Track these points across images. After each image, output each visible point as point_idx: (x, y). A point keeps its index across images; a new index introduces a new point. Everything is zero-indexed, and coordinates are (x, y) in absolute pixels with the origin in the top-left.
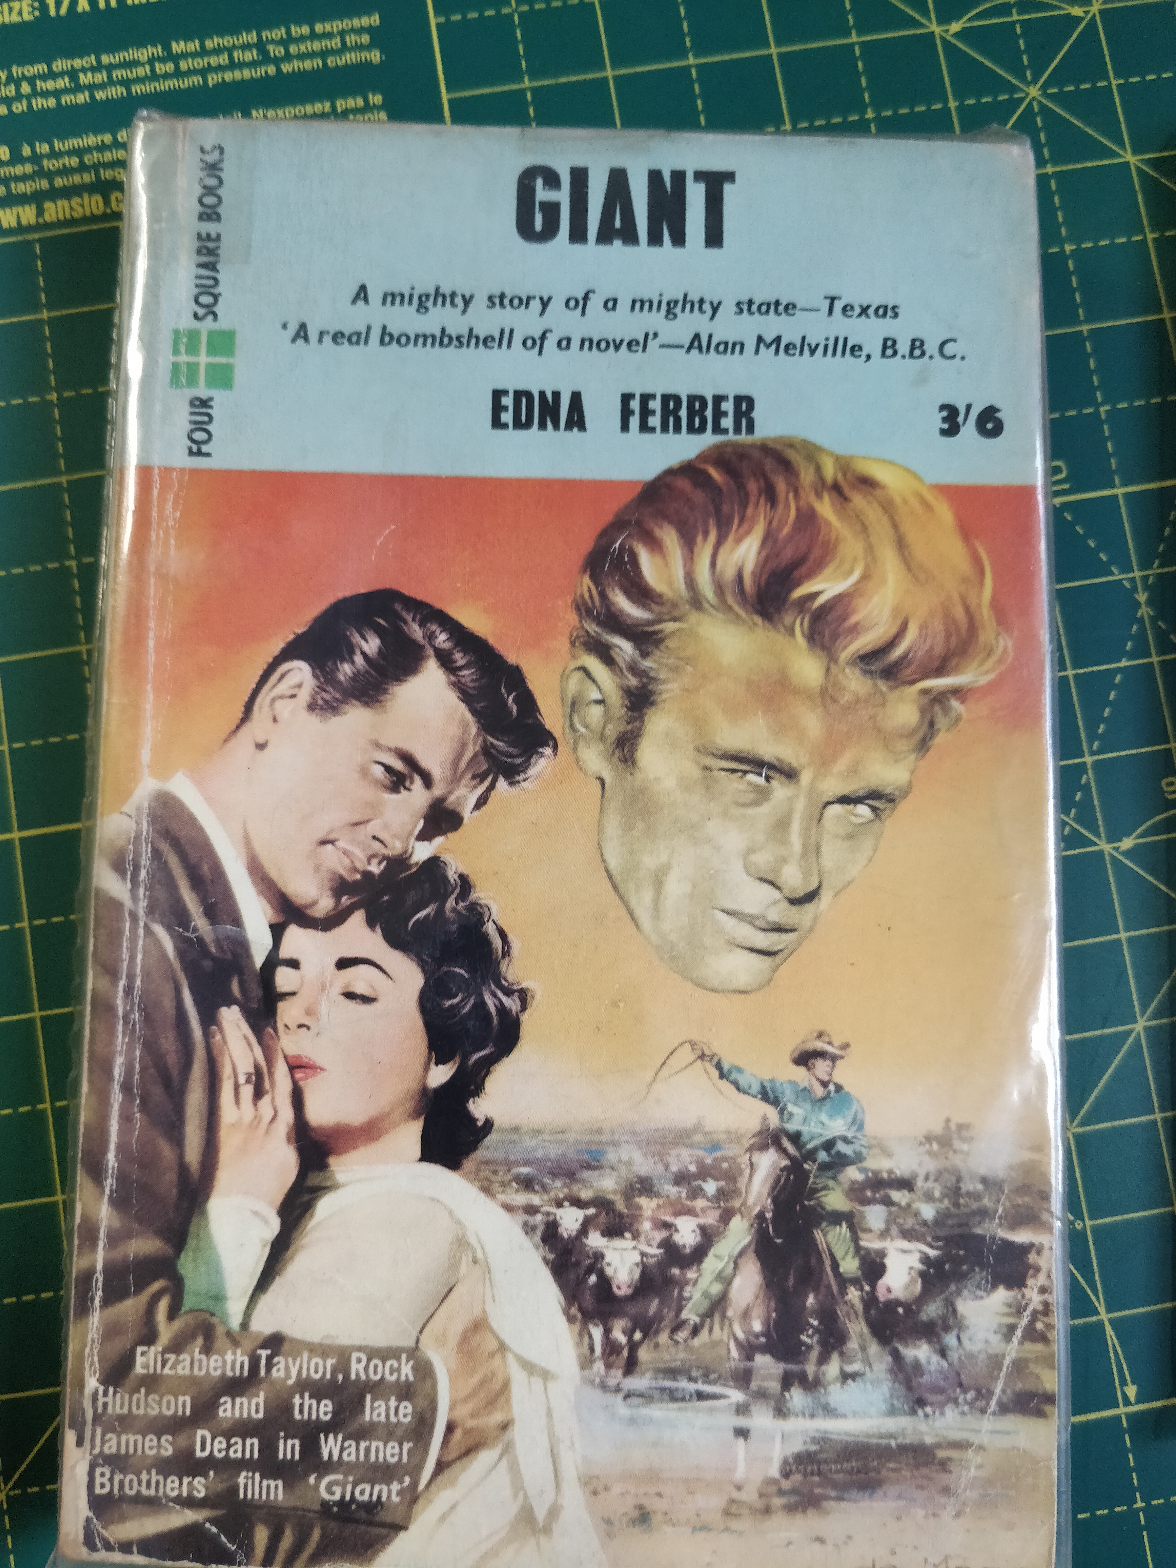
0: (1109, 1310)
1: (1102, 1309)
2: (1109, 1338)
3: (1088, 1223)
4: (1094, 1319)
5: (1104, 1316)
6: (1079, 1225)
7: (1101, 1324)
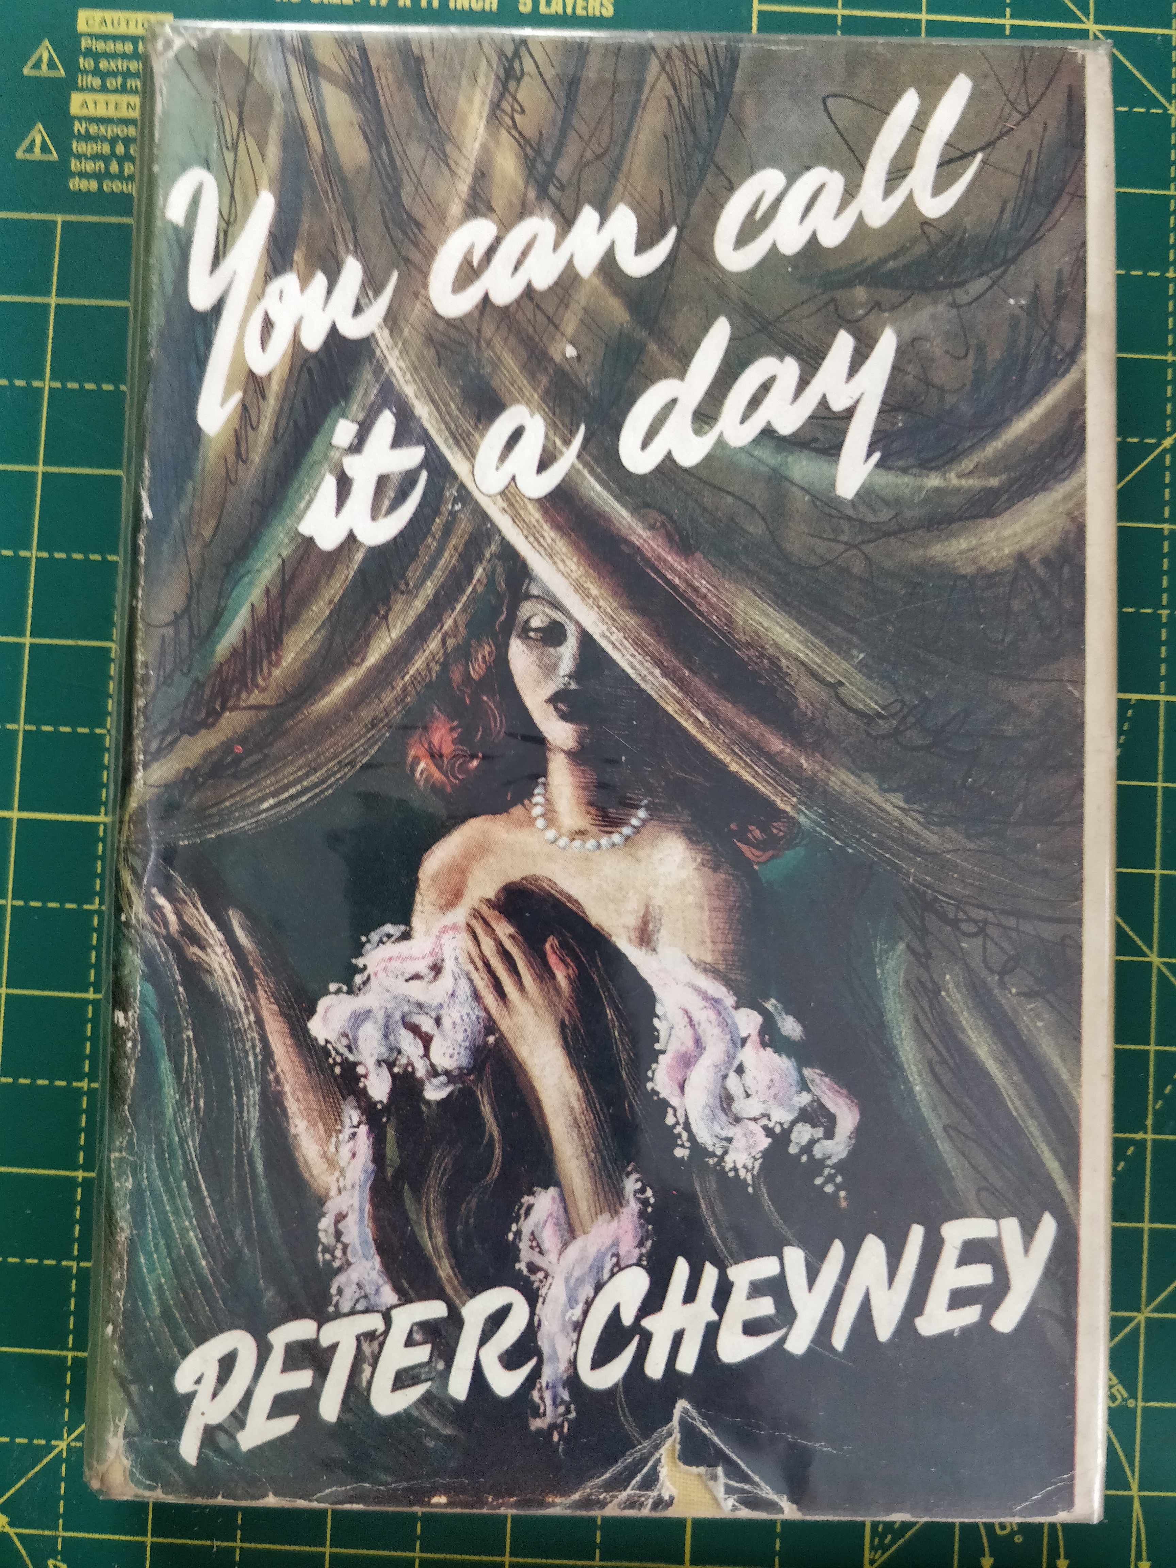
0: (1141, 1488)
1: (1135, 1486)
2: (1134, 1515)
3: (1140, 1404)
4: (1126, 1493)
5: (1135, 1492)
6: (1131, 1404)
7: (1130, 1499)
